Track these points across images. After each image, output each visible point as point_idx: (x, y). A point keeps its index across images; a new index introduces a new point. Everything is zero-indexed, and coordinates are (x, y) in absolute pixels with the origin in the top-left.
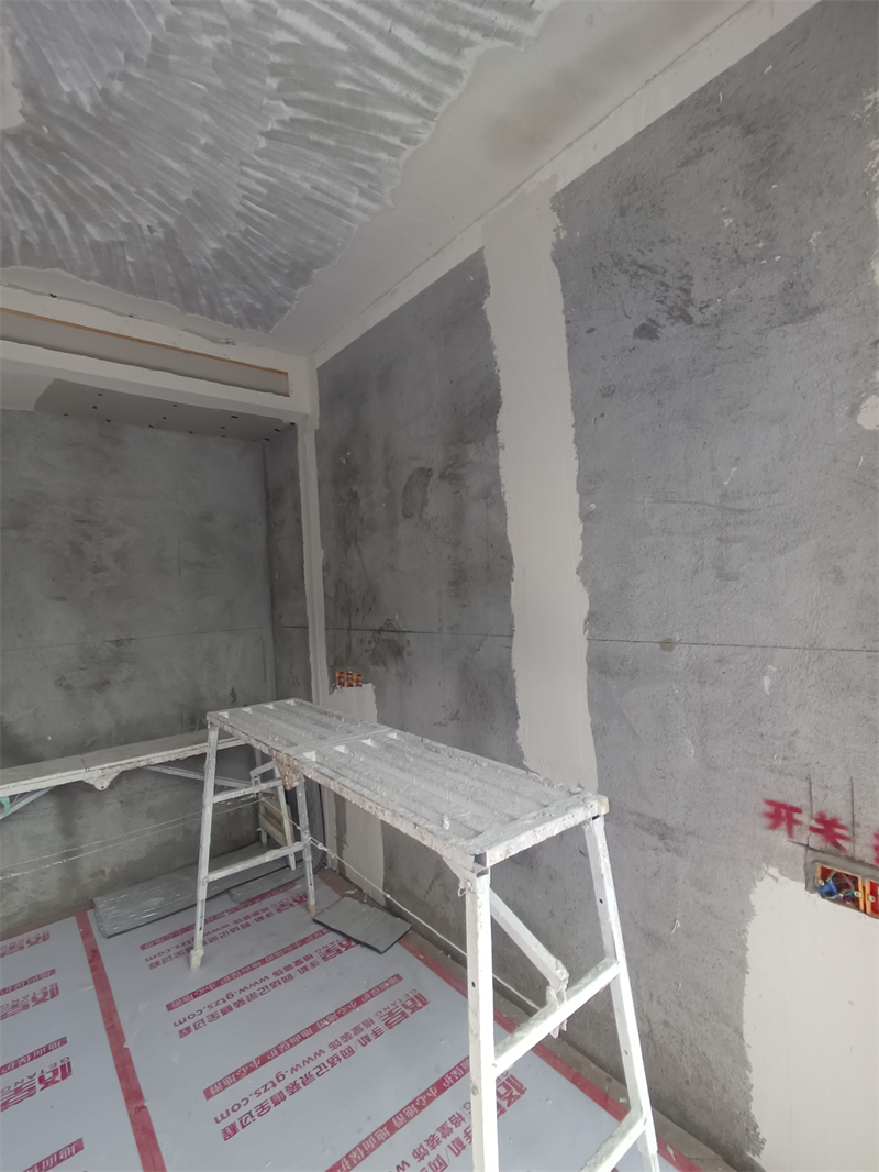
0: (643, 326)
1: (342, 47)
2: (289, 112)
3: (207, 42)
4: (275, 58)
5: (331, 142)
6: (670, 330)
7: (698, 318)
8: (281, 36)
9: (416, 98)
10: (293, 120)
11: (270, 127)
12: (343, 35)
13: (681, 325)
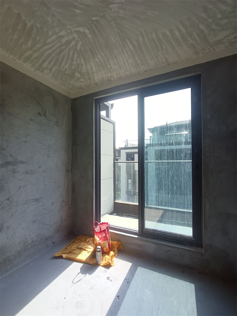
0: (39, 113)
1: (48, 42)
2: (29, 24)
4: (45, 29)
6: (42, 116)
7: (47, 118)
8: (50, 33)
10: (26, 24)
11: (23, 18)
13: (44, 117)
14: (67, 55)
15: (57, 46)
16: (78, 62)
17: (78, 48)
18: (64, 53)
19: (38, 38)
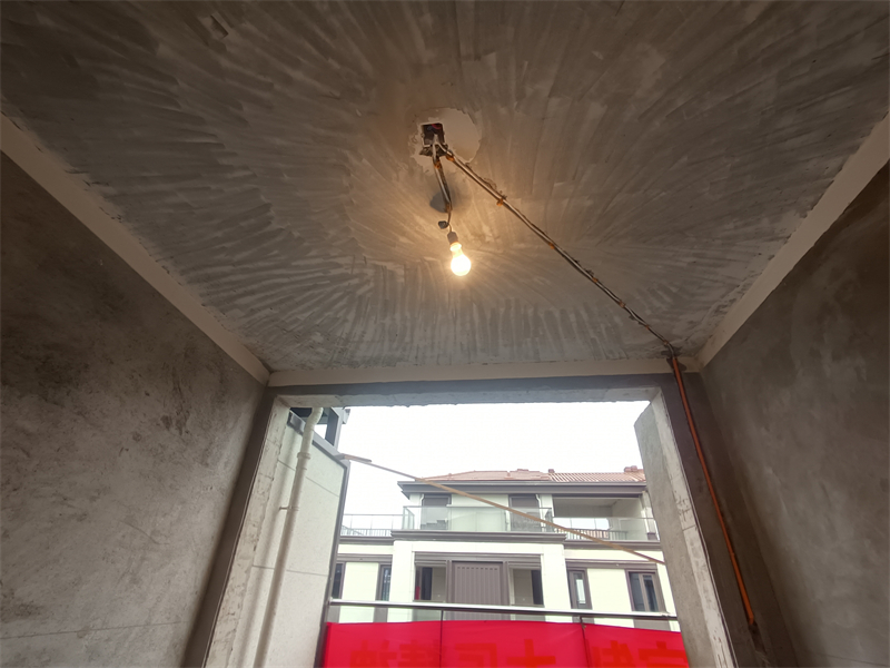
0: (167, 418)
1: (294, 264)
2: (275, 226)
3: (332, 232)
4: (306, 244)
5: (243, 224)
7: (184, 434)
8: (313, 253)
9: (250, 266)
10: (270, 223)
11: (272, 212)
12: (297, 267)
13: (177, 432)
14: (322, 296)
15: (309, 276)
16: (341, 314)
17: (360, 292)
18: (316, 292)
19: (276, 252)
